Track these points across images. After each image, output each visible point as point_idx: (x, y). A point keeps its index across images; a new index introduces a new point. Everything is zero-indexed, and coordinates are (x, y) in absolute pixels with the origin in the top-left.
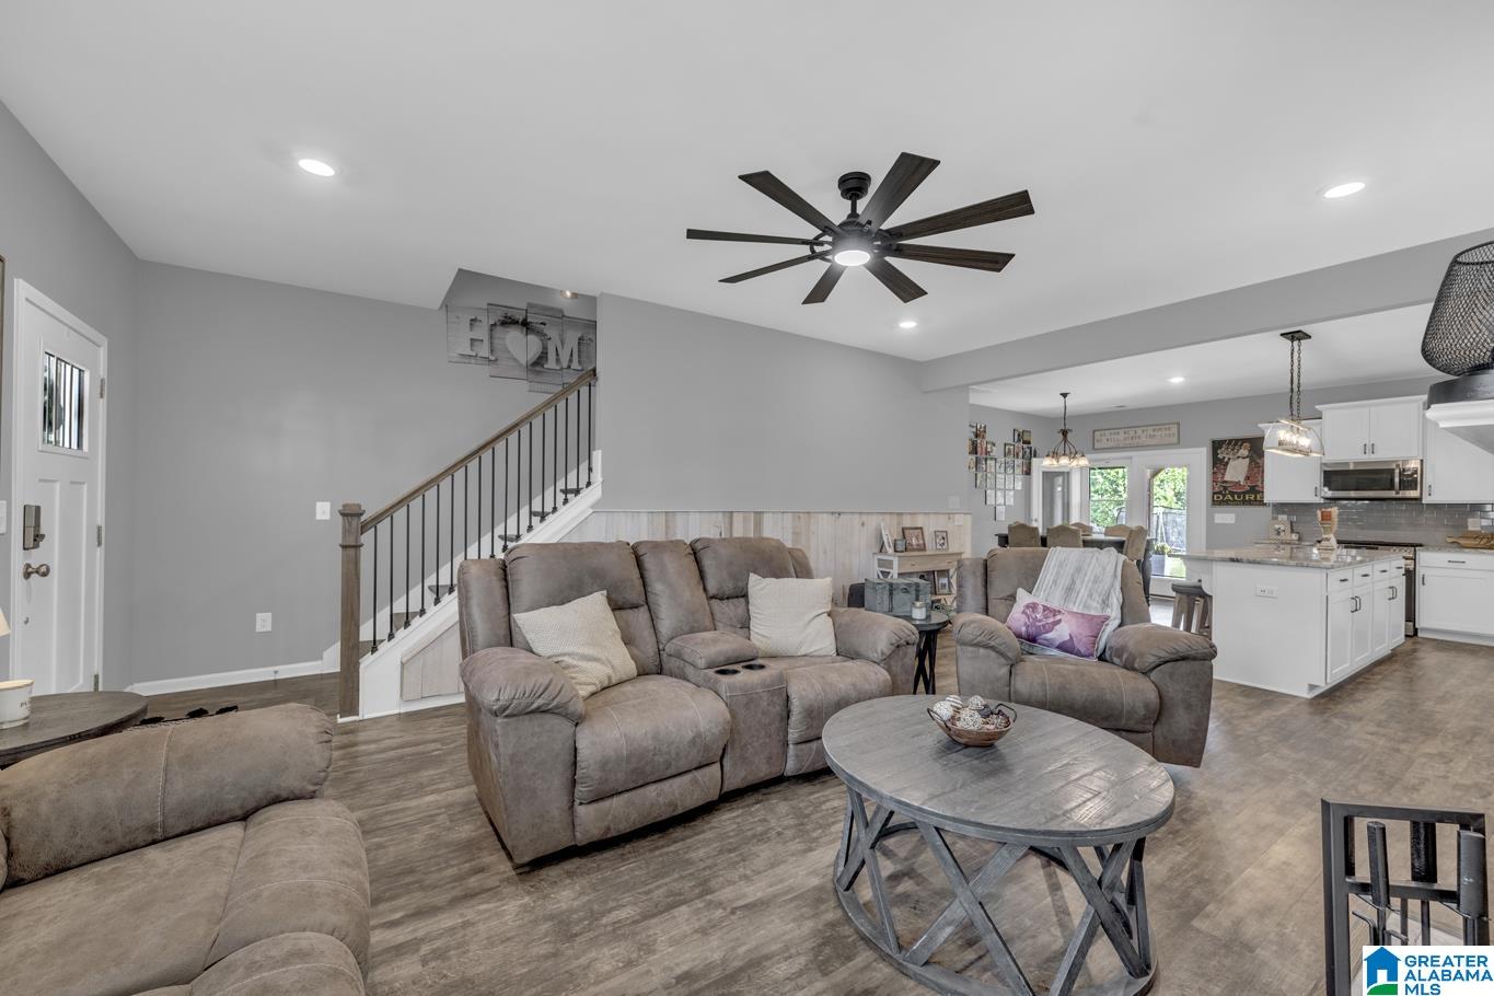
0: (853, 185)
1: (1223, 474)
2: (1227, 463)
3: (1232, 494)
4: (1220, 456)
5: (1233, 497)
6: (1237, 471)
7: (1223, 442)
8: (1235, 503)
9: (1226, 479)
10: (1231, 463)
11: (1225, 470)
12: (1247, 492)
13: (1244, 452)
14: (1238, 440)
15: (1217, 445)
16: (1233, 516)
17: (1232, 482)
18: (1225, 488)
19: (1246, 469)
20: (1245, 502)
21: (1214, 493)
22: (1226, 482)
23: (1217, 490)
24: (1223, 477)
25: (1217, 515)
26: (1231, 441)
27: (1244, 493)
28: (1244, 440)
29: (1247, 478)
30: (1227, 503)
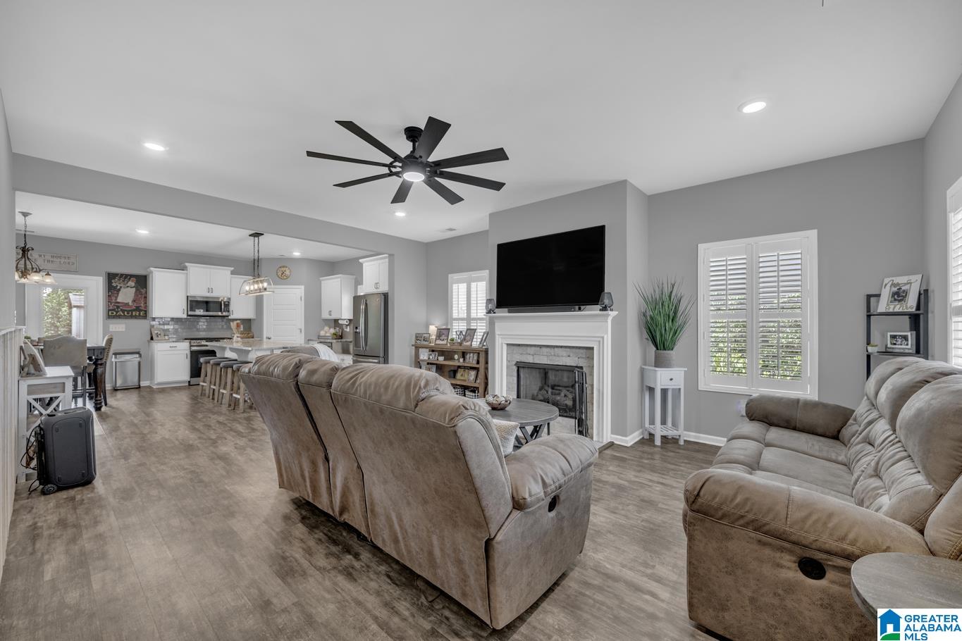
0: (412, 133)
1: (116, 298)
2: (119, 290)
3: (123, 311)
4: (114, 284)
5: (123, 313)
6: (126, 295)
7: (117, 275)
8: (125, 317)
9: (118, 300)
10: (122, 290)
11: (118, 294)
12: (134, 310)
13: (132, 283)
14: (129, 275)
15: (111, 277)
16: (124, 326)
17: (122, 303)
18: (118, 307)
19: (133, 295)
20: (132, 317)
21: (109, 310)
22: (119, 303)
23: (111, 308)
24: (116, 299)
25: (111, 326)
26: (122, 275)
27: (132, 311)
28: (132, 276)
29: (134, 301)
30: (119, 317)
